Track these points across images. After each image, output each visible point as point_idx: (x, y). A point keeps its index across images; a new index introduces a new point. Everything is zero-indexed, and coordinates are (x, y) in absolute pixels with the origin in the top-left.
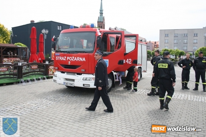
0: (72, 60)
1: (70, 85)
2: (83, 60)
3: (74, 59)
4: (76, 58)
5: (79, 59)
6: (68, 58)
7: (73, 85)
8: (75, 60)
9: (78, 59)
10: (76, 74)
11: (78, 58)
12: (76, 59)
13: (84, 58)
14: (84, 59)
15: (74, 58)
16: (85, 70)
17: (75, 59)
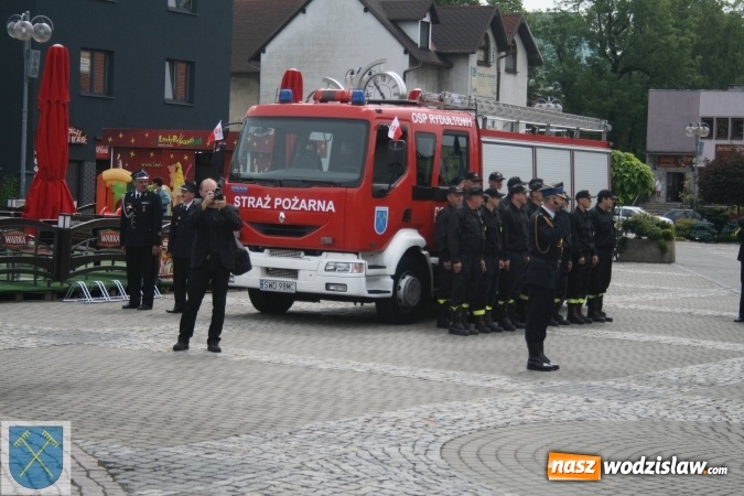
0: (293, 208)
1: (282, 290)
2: (328, 208)
3: (298, 205)
4: (303, 201)
5: (316, 206)
6: (278, 201)
7: (293, 287)
8: (303, 209)
9: (310, 205)
10: (303, 254)
11: (310, 201)
12: (305, 207)
13: (331, 203)
14: (331, 206)
15: (297, 201)
16: (334, 240)
17: (301, 206)
